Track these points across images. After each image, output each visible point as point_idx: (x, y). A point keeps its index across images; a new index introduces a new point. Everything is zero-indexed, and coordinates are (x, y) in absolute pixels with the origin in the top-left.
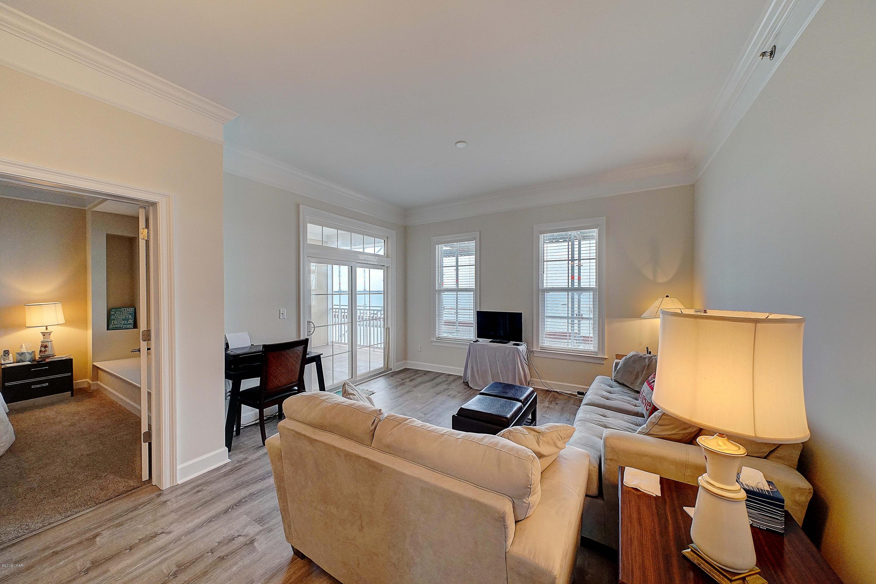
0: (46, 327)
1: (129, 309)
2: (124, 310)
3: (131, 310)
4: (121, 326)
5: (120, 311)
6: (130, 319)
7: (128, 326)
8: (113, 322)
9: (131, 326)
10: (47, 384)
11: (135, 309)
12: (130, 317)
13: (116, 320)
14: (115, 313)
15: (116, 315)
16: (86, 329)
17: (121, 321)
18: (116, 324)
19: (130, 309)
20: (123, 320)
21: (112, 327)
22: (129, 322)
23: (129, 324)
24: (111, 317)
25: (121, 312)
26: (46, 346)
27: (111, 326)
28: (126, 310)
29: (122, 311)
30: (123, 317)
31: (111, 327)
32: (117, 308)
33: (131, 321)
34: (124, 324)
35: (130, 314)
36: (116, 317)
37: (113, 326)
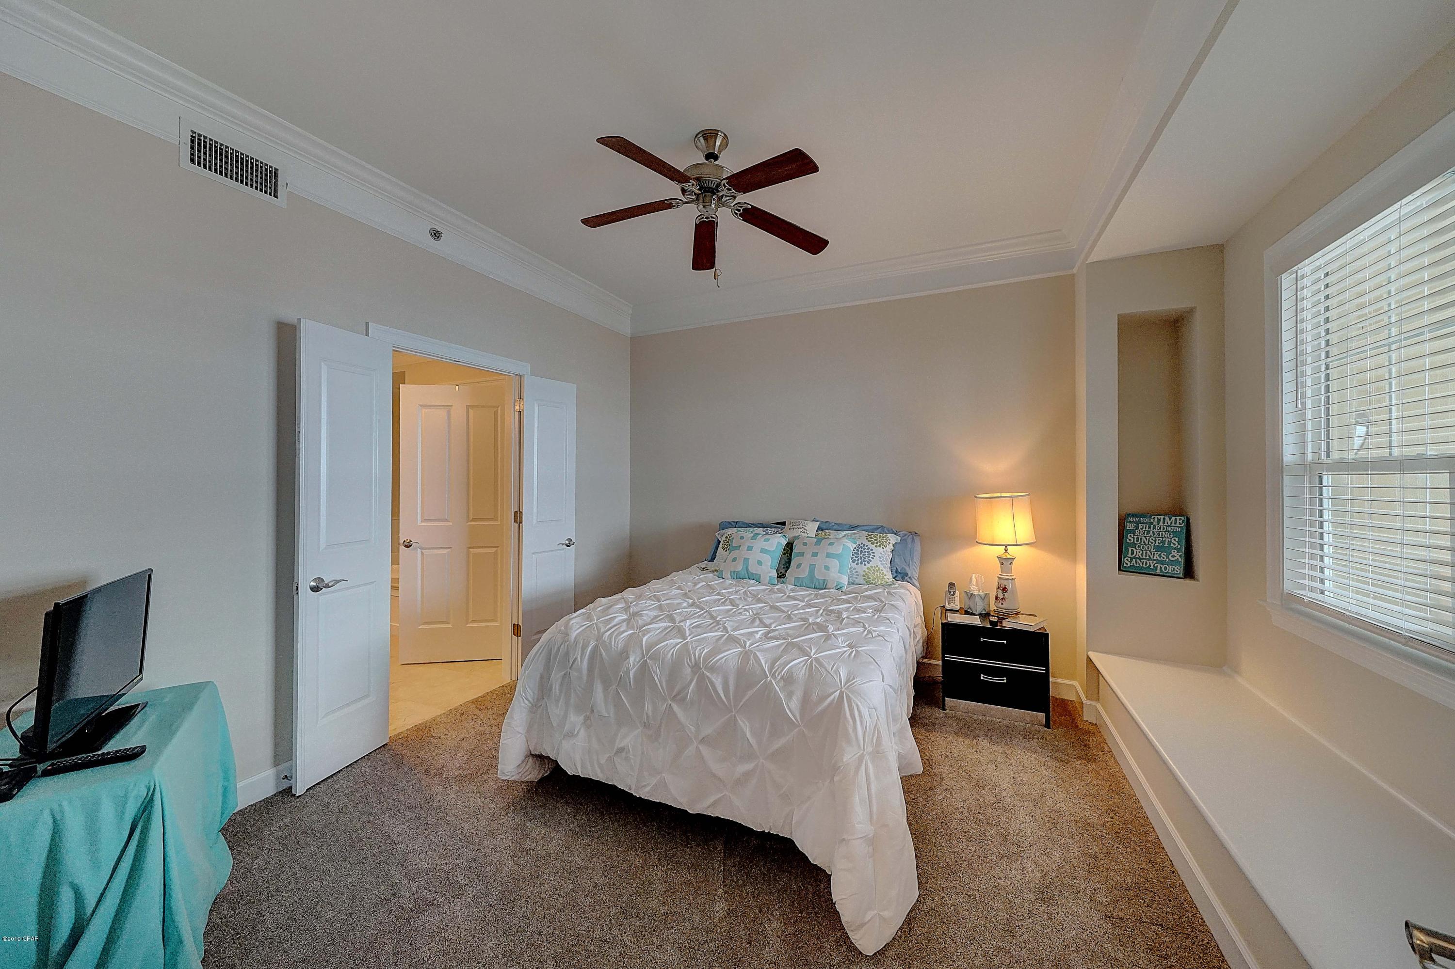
0: (1006, 547)
1: (1170, 519)
2: (1159, 521)
3: (1175, 524)
4: (1150, 566)
5: (1147, 523)
6: (1175, 548)
7: (1170, 569)
8: (1132, 553)
9: (1179, 570)
10: (1004, 680)
11: (1188, 520)
12: (1175, 541)
13: (1139, 547)
14: (1137, 527)
15: (1137, 533)
16: (1074, 559)
17: (1150, 551)
18: (1139, 558)
19: (1173, 518)
20: (1157, 548)
21: (1129, 563)
22: (1173, 556)
23: (1171, 563)
24: (1127, 538)
25: (1150, 527)
26: (1005, 588)
27: (1127, 562)
28: (1164, 523)
29: (1152, 523)
30: (1155, 541)
31: (1127, 564)
32: (1142, 516)
33: (1178, 556)
34: (1158, 562)
35: (1175, 534)
36: (1137, 538)
37: (1131, 562)
